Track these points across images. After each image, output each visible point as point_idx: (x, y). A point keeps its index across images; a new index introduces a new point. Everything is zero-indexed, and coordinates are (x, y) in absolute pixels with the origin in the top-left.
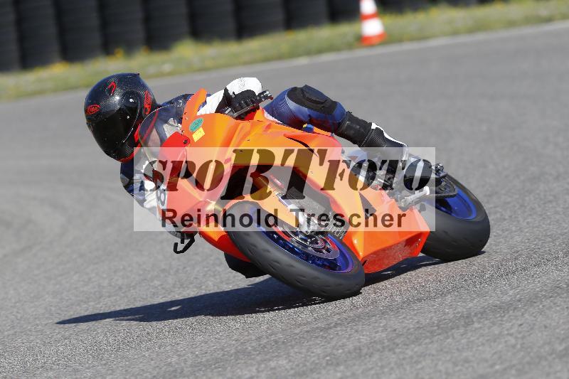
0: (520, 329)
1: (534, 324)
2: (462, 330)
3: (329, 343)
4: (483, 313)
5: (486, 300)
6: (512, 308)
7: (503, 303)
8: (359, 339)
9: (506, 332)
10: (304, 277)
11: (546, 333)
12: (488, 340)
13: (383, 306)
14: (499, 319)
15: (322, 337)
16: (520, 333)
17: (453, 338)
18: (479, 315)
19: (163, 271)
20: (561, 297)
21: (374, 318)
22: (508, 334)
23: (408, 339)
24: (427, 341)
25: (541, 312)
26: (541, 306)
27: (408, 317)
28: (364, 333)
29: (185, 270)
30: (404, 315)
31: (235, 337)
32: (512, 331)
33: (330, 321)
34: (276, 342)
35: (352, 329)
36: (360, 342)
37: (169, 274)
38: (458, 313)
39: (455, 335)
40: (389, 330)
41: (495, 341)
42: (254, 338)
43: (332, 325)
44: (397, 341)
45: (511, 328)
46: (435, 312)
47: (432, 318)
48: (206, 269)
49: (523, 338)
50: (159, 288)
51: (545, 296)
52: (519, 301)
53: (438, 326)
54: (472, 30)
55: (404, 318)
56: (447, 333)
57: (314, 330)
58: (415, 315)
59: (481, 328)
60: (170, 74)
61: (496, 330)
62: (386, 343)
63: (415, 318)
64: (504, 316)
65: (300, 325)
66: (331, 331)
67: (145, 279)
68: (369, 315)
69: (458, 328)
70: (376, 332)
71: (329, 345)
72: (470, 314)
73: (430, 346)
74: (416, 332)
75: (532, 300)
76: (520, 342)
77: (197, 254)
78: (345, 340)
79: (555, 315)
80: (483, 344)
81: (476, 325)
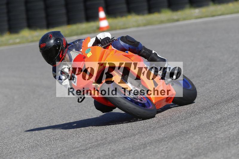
0: (167, 150)
1: (172, 147)
2: (142, 150)
3: (87, 156)
4: (151, 143)
5: (152, 137)
6: (163, 141)
7: (159, 138)
8: (99, 154)
9: (161, 151)
10: (140, 112)
11: (177, 151)
12: (153, 154)
13: (109, 140)
14: (158, 145)
15: (84, 153)
16: (166, 151)
17: (139, 153)
18: (149, 144)
19: (17, 126)
20: (183, 136)
21: (105, 145)
22: (162, 152)
23: (120, 154)
24: (128, 154)
25: (175, 142)
26: (175, 140)
27: (120, 145)
28: (102, 151)
29: (26, 125)
30: (118, 144)
31: (47, 153)
32: (163, 150)
33: (87, 147)
34: (64, 155)
35: (96, 150)
36: (100, 155)
37: (19, 127)
38: (141, 143)
39: (139, 152)
40: (112, 150)
41: (156, 154)
42: (55, 154)
43: (88, 148)
44: (115, 155)
45: (163, 149)
46: (131, 142)
47: (130, 145)
48: (34, 125)
49: (168, 153)
50: (15, 133)
51: (177, 136)
52: (166, 137)
53: (132, 148)
54: (145, 25)
55: (118, 145)
56: (136, 151)
57: (80, 150)
58: (123, 144)
59: (150, 149)
60: (19, 43)
61: (157, 150)
62: (111, 156)
63: (123, 145)
64: (160, 144)
65: (74, 148)
66: (87, 151)
67: (9, 129)
68: (104, 144)
69: (141, 149)
70: (106, 151)
71: (86, 157)
72: (146, 143)
73: (129, 157)
74: (123, 151)
75: (171, 137)
76: (166, 155)
77: (31, 119)
78: (93, 154)
79: (181, 143)
80: (151, 156)
81: (148, 148)
